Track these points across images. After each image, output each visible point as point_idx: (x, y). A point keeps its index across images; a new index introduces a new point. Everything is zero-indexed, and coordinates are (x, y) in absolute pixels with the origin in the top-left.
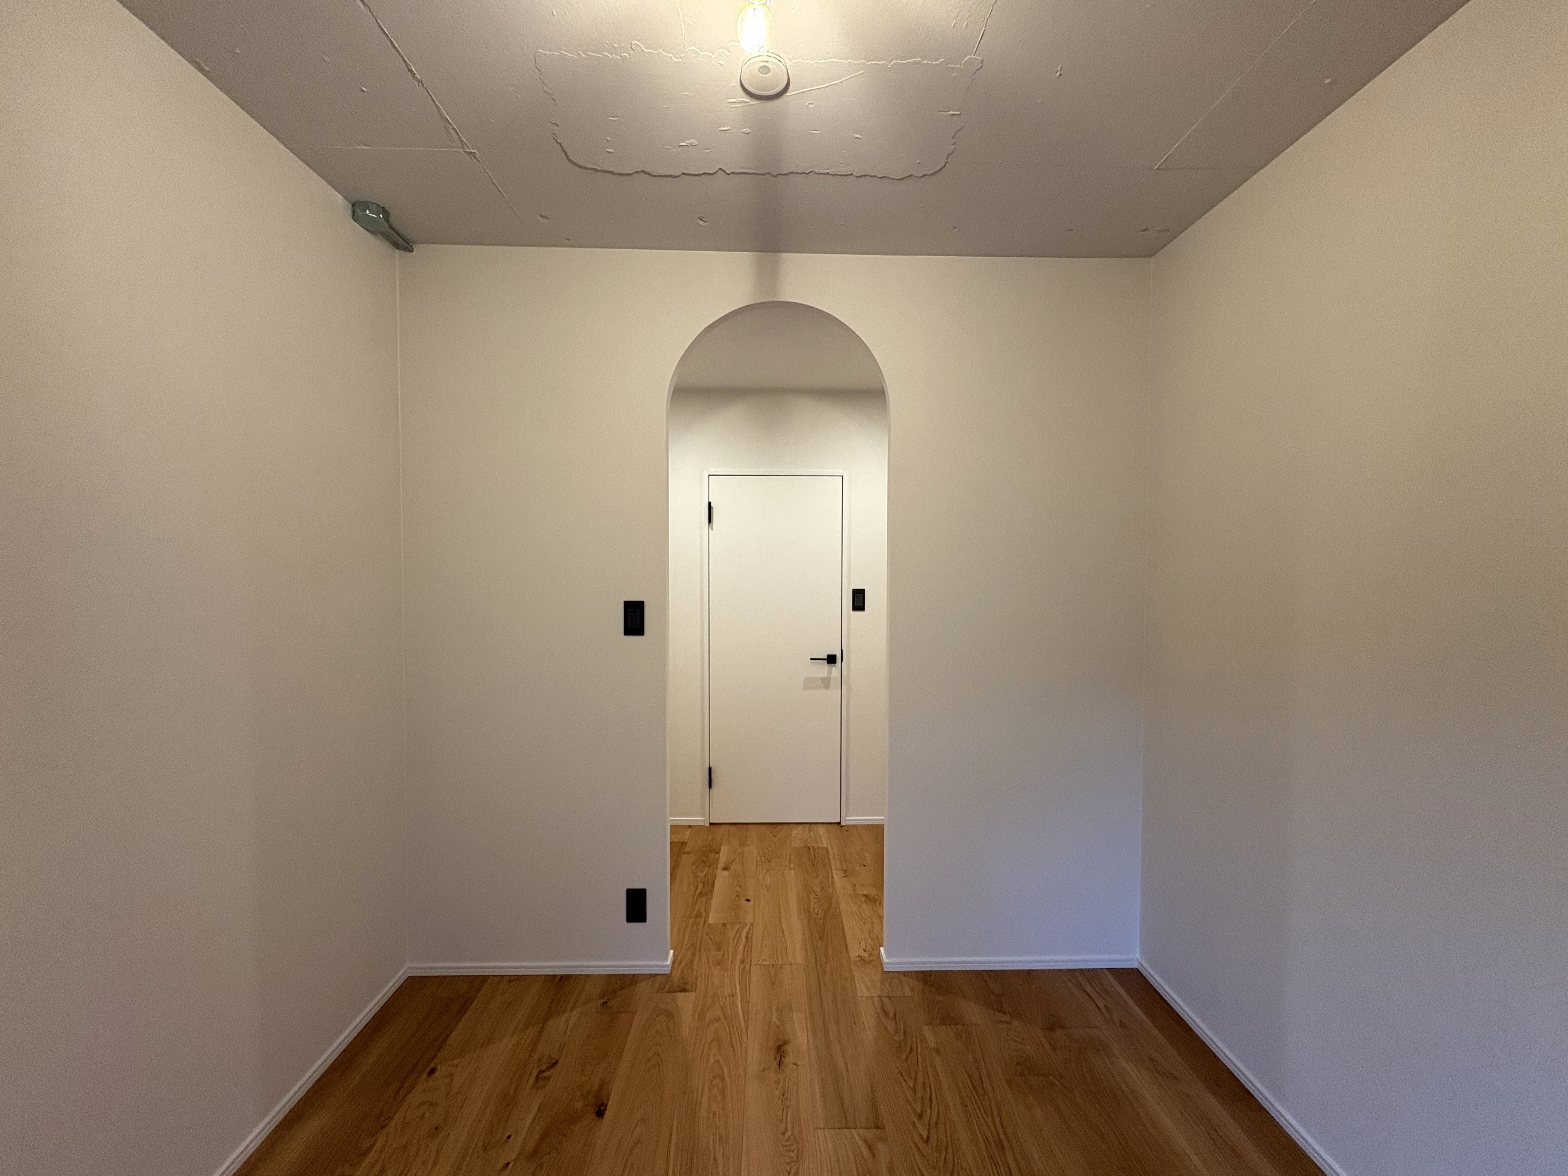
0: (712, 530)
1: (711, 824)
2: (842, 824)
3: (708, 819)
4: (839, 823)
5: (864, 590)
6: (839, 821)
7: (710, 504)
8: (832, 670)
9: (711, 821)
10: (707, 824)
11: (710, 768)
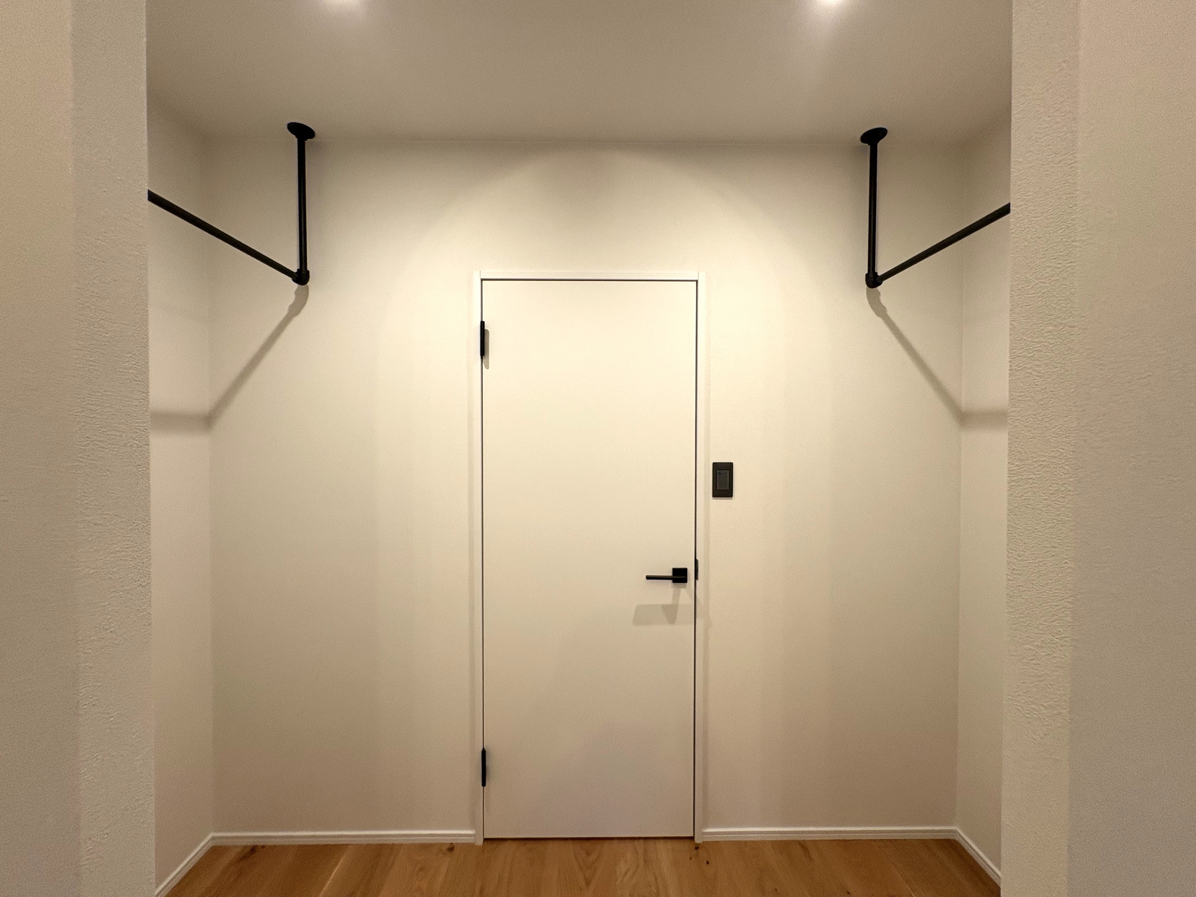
0: (487, 367)
1: (485, 840)
2: (698, 840)
3: (482, 836)
4: (692, 838)
5: (731, 465)
6: (692, 835)
7: (482, 324)
8: (679, 594)
9: (486, 837)
10: (480, 842)
11: (484, 752)
